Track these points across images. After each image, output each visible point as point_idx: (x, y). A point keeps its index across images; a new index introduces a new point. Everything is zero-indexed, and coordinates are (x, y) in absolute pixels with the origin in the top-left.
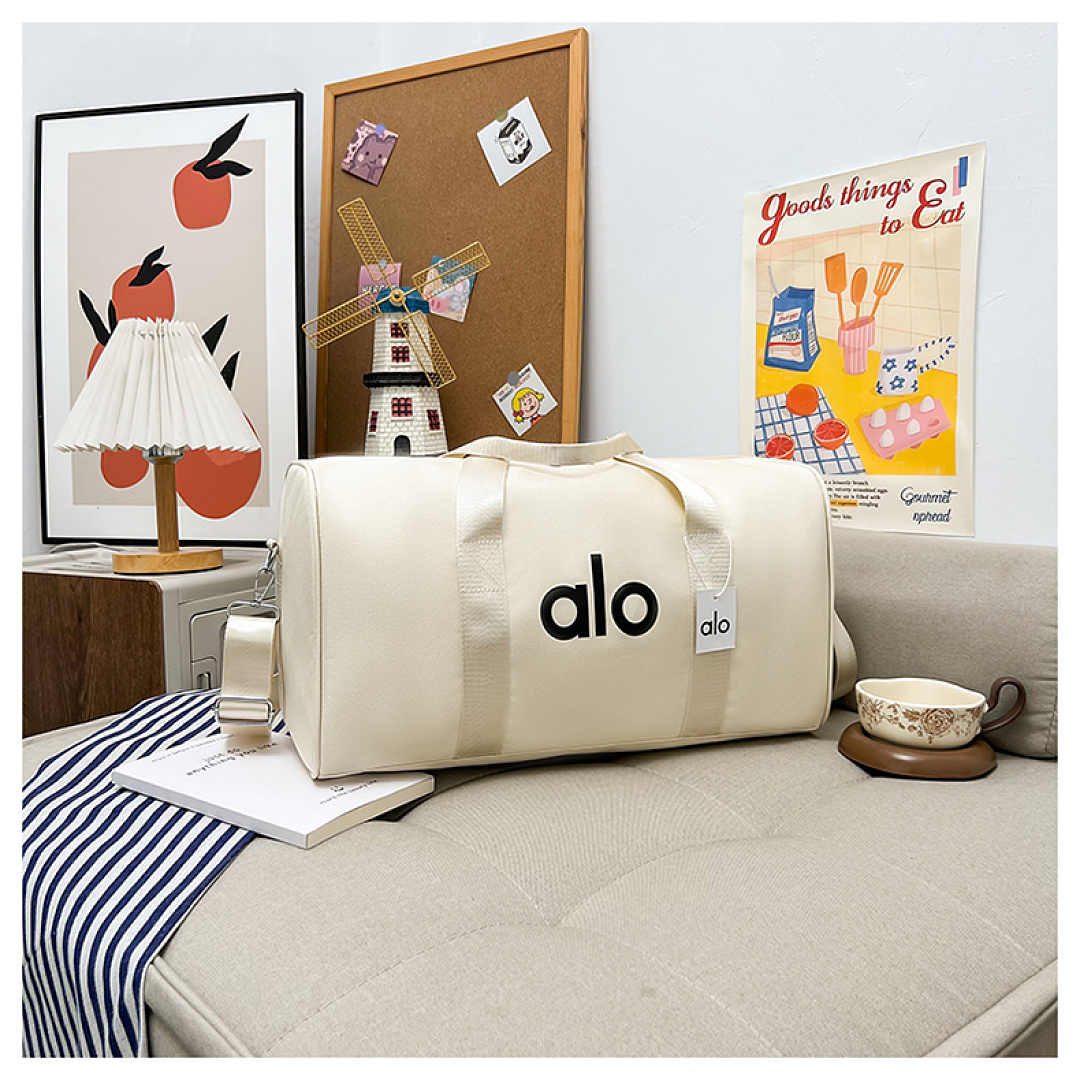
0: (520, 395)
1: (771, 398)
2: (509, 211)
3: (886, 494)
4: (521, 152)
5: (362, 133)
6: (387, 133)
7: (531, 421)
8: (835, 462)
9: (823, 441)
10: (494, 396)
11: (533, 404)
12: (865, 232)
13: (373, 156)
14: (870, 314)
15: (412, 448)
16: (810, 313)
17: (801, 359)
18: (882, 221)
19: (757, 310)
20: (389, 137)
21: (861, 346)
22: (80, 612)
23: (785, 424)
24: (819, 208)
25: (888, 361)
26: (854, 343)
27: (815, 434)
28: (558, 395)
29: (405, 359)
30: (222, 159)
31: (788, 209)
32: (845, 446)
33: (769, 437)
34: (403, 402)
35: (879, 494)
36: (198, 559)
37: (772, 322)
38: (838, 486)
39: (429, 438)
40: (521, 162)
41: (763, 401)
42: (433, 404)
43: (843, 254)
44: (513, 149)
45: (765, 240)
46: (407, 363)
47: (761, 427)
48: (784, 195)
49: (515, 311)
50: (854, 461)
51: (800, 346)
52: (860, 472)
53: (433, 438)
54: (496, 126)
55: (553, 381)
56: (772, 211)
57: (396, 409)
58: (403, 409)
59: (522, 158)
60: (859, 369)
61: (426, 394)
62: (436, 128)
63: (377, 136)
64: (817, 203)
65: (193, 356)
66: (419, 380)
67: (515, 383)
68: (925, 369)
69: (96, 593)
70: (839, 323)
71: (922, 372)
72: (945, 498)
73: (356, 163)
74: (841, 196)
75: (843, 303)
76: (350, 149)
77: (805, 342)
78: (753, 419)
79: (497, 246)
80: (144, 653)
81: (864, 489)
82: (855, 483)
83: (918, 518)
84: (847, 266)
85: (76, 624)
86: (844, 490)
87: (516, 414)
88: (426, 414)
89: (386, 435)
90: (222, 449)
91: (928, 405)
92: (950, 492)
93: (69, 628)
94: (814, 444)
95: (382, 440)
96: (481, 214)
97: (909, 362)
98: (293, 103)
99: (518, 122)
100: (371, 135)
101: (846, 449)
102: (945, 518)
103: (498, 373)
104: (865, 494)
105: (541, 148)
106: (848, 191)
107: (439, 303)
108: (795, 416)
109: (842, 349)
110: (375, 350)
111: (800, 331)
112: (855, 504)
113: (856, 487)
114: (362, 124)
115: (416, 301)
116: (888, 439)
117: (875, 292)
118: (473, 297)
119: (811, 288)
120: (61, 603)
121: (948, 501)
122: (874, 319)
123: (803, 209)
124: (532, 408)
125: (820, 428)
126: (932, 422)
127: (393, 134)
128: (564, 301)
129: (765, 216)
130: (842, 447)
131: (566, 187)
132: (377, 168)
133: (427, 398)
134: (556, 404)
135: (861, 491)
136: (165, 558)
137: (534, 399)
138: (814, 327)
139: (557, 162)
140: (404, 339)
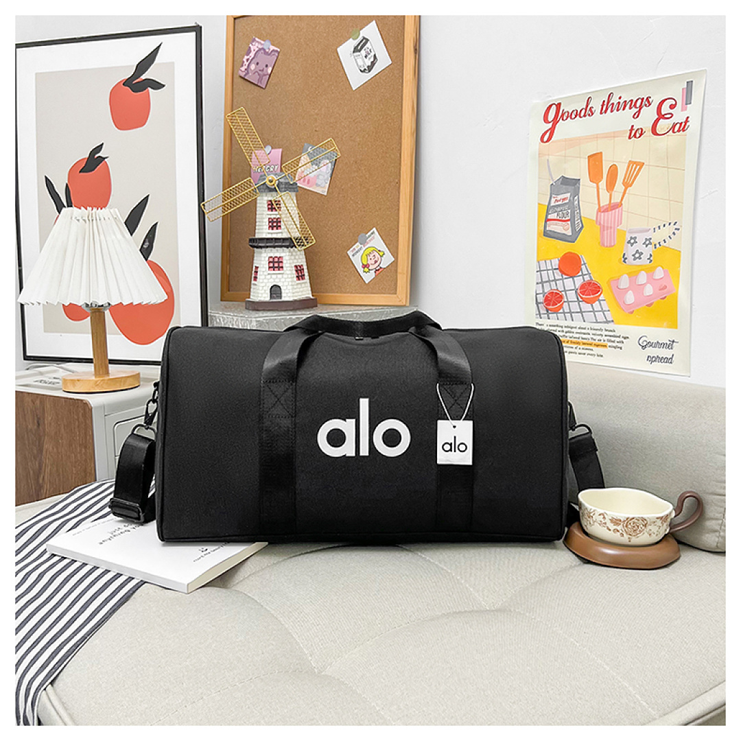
0: (367, 252)
1: (548, 262)
2: (360, 109)
3: (627, 340)
4: (370, 64)
5: (254, 47)
6: (272, 48)
7: (375, 272)
8: (592, 313)
9: (584, 296)
10: (348, 252)
11: (376, 259)
12: (618, 137)
13: (262, 66)
14: (619, 201)
15: (283, 295)
16: (576, 198)
17: (569, 233)
18: (630, 128)
19: (539, 193)
20: (273, 50)
21: (613, 226)
22: (39, 419)
23: (557, 282)
24: (585, 116)
25: (631, 238)
26: (608, 223)
27: (579, 291)
28: (395, 253)
29: (278, 227)
30: (143, 77)
31: (563, 115)
32: (599, 301)
33: (546, 291)
34: (276, 260)
35: (623, 339)
36: (121, 381)
37: (549, 203)
38: (594, 332)
39: (295, 287)
40: (369, 71)
41: (542, 263)
42: (300, 261)
43: (601, 153)
44: (364, 62)
45: (545, 139)
46: (279, 231)
47: (540, 283)
48: (560, 104)
49: (364, 187)
50: (605, 313)
51: (569, 222)
52: (609, 322)
53: (299, 286)
54: (351, 43)
55: (391, 242)
56: (551, 116)
57: (271, 265)
58: (276, 265)
59: (370, 68)
60: (611, 243)
61: (294, 254)
62: (307, 45)
63: (264, 50)
64: (583, 111)
65: (114, 234)
66: (288, 243)
67: (364, 243)
68: (658, 246)
69: (48, 406)
70: (597, 207)
71: (655, 248)
72: (670, 345)
73: (250, 71)
74: (600, 107)
75: (600, 190)
76: (245, 60)
77: (572, 220)
78: (535, 277)
79: (351, 137)
80: (81, 450)
81: (613, 336)
82: (606, 330)
83: (651, 359)
84: (604, 162)
85: (36, 427)
86: (598, 335)
87: (364, 266)
88: (294, 268)
89: (263, 284)
90: (135, 304)
91: (659, 274)
92: (673, 342)
93: (31, 430)
94: (578, 299)
95: (261, 288)
96: (340, 112)
97: (646, 240)
98: (194, 33)
99: (367, 40)
100: (260, 50)
101: (600, 304)
102: (669, 360)
103: (351, 235)
104: (613, 339)
105: (384, 61)
106: (606, 103)
107: (309, 180)
108: (564, 276)
109: (599, 227)
110: (257, 220)
111: (569, 211)
112: (605, 346)
113: (607, 333)
114: (254, 40)
115: (286, 183)
116: (630, 298)
117: (623, 184)
118: (334, 176)
119: (578, 178)
120: (26, 412)
121: (672, 348)
122: (622, 204)
123: (573, 116)
124: (376, 262)
125: (582, 286)
126: (662, 287)
127: (276, 49)
128: (400, 181)
129: (546, 120)
130: (597, 302)
131: (402, 91)
132: (265, 75)
133: (295, 256)
134: (393, 259)
135: (610, 336)
136: (97, 382)
137: (377, 255)
138: (579, 209)
139: (395, 72)
140: (276, 213)
